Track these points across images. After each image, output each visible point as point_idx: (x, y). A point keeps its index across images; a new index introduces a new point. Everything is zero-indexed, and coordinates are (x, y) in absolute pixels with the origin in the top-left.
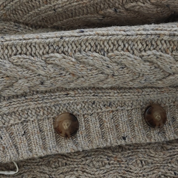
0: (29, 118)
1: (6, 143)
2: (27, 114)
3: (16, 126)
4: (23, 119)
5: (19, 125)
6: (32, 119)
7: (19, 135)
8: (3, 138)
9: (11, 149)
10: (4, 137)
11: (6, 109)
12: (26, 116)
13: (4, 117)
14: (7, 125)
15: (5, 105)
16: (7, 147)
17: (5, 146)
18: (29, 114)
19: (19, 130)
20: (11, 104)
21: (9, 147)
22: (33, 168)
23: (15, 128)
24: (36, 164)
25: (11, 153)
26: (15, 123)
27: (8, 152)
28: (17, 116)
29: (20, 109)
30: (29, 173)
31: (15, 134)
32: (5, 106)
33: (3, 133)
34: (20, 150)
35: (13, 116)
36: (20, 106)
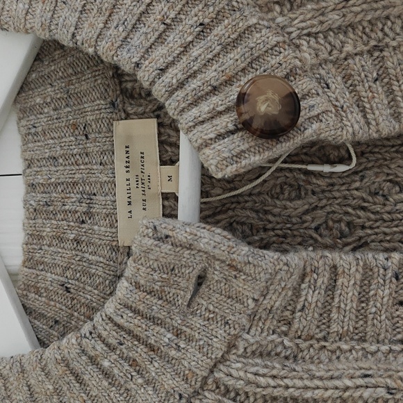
0: (387, 40)
1: (339, 97)
2: (382, 30)
3: (357, 58)
4: (373, 43)
5: (365, 56)
6: (394, 43)
7: (365, 81)
8: (330, 85)
9: (352, 112)
10: (333, 83)
11: (337, 17)
12: (380, 34)
13: (329, 37)
14: (337, 55)
15: (333, 7)
16: (342, 107)
17: (337, 104)
18: (386, 29)
19: (367, 67)
20: (348, 5)
21: (348, 107)
22: (388, 158)
23: (355, 64)
24: (394, 149)
25: (353, 119)
26: (355, 51)
27: (347, 117)
28: (360, 34)
29: (369, 18)
30: (379, 171)
31: (357, 77)
32: (334, 10)
33: (330, 75)
34: (372, 115)
35: (351, 35)
36: (370, 8)
